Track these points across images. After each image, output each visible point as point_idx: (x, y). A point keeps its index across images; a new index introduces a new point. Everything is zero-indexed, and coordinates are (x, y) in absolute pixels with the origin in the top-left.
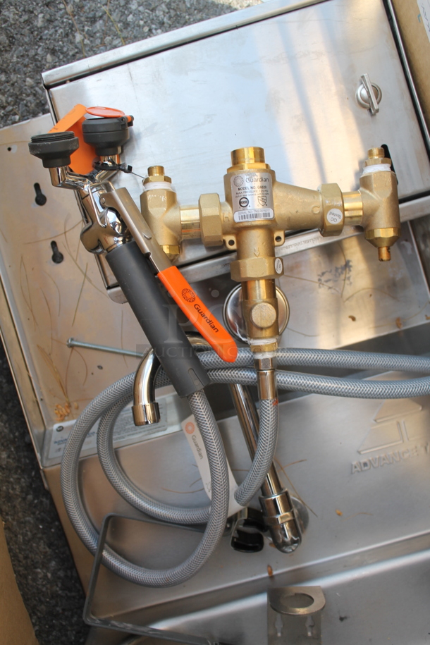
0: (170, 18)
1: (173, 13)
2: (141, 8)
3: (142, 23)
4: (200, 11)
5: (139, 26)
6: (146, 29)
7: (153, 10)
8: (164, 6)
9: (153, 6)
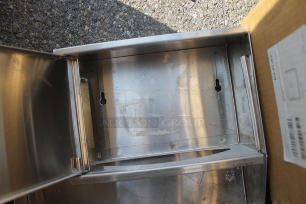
0: (135, 26)
1: (136, 24)
2: (121, 19)
3: (120, 26)
4: (150, 25)
5: (118, 27)
6: (121, 29)
7: (127, 21)
8: (132, 19)
9: (127, 19)
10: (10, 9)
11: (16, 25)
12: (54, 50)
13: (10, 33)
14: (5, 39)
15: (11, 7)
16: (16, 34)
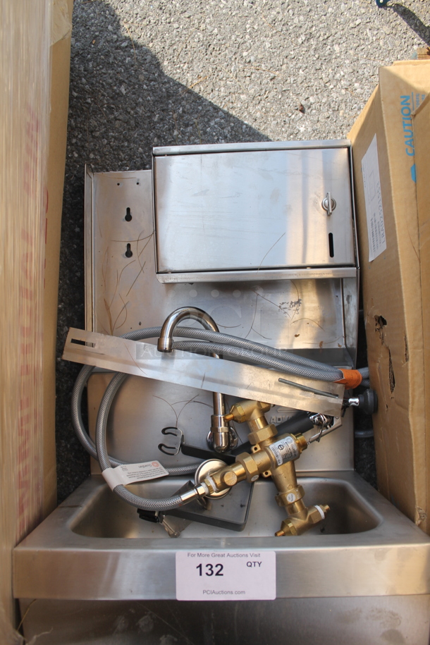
0: (231, 135)
1: (233, 133)
2: (216, 126)
3: (214, 134)
4: (249, 136)
5: (212, 135)
6: (216, 138)
7: (223, 128)
8: (229, 128)
9: (223, 126)
10: (87, 103)
11: (93, 122)
12: (154, 148)
13: (85, 131)
14: (79, 137)
15: (89, 101)
16: (92, 132)
